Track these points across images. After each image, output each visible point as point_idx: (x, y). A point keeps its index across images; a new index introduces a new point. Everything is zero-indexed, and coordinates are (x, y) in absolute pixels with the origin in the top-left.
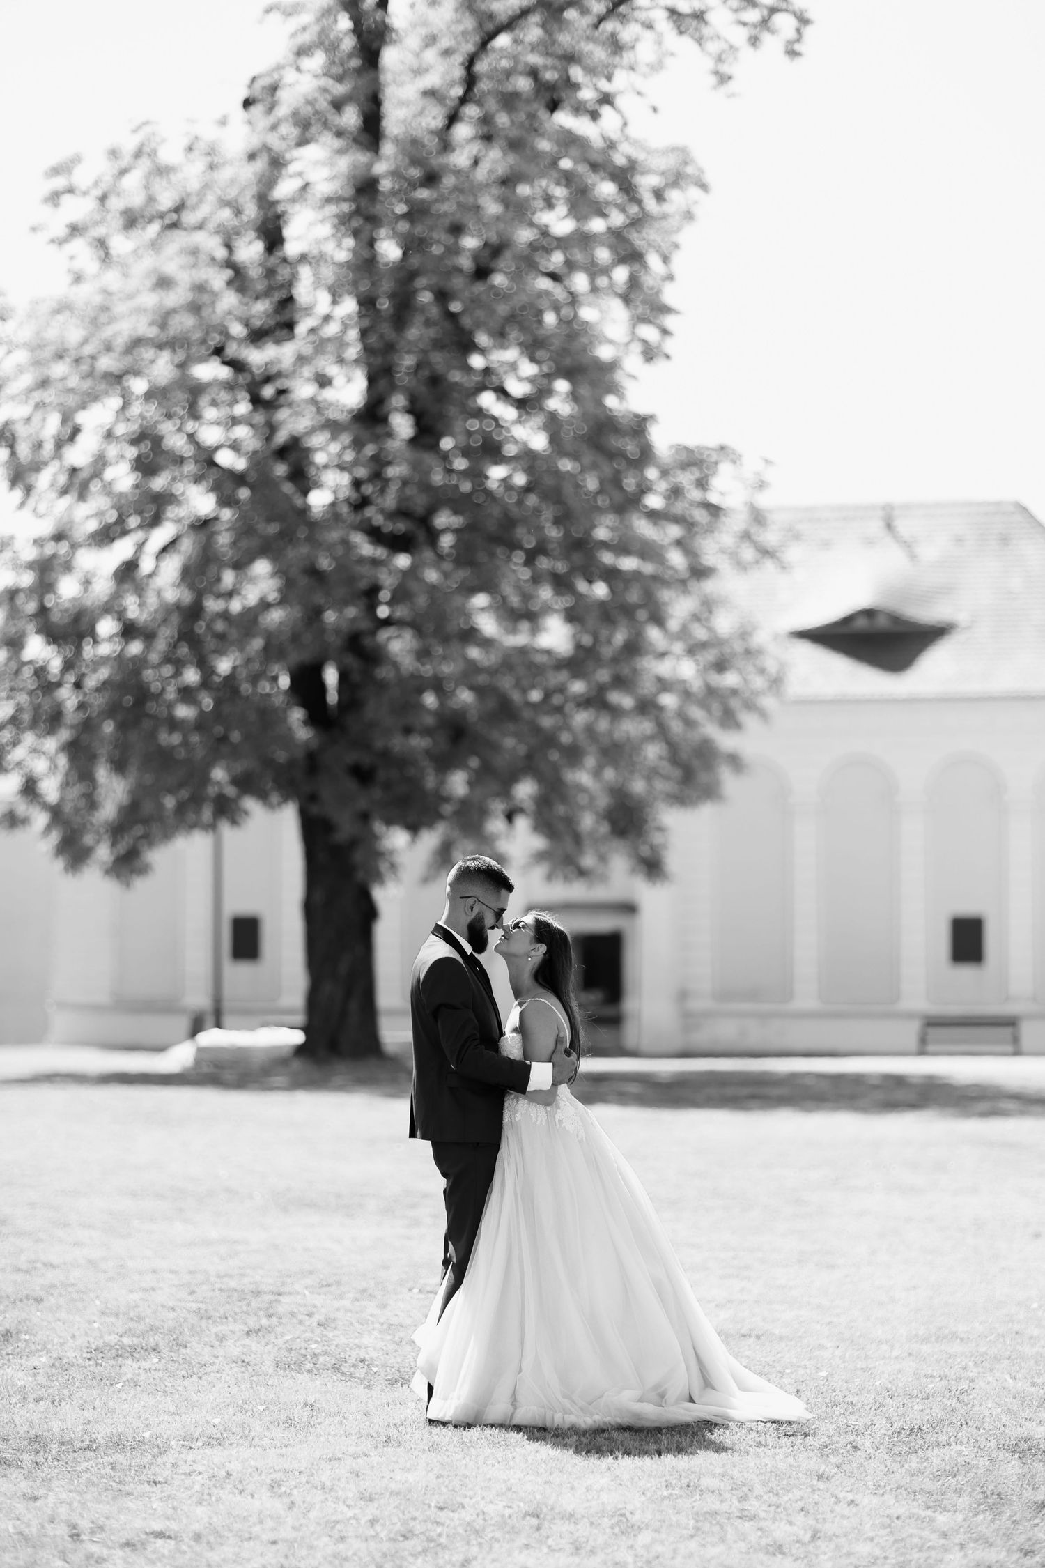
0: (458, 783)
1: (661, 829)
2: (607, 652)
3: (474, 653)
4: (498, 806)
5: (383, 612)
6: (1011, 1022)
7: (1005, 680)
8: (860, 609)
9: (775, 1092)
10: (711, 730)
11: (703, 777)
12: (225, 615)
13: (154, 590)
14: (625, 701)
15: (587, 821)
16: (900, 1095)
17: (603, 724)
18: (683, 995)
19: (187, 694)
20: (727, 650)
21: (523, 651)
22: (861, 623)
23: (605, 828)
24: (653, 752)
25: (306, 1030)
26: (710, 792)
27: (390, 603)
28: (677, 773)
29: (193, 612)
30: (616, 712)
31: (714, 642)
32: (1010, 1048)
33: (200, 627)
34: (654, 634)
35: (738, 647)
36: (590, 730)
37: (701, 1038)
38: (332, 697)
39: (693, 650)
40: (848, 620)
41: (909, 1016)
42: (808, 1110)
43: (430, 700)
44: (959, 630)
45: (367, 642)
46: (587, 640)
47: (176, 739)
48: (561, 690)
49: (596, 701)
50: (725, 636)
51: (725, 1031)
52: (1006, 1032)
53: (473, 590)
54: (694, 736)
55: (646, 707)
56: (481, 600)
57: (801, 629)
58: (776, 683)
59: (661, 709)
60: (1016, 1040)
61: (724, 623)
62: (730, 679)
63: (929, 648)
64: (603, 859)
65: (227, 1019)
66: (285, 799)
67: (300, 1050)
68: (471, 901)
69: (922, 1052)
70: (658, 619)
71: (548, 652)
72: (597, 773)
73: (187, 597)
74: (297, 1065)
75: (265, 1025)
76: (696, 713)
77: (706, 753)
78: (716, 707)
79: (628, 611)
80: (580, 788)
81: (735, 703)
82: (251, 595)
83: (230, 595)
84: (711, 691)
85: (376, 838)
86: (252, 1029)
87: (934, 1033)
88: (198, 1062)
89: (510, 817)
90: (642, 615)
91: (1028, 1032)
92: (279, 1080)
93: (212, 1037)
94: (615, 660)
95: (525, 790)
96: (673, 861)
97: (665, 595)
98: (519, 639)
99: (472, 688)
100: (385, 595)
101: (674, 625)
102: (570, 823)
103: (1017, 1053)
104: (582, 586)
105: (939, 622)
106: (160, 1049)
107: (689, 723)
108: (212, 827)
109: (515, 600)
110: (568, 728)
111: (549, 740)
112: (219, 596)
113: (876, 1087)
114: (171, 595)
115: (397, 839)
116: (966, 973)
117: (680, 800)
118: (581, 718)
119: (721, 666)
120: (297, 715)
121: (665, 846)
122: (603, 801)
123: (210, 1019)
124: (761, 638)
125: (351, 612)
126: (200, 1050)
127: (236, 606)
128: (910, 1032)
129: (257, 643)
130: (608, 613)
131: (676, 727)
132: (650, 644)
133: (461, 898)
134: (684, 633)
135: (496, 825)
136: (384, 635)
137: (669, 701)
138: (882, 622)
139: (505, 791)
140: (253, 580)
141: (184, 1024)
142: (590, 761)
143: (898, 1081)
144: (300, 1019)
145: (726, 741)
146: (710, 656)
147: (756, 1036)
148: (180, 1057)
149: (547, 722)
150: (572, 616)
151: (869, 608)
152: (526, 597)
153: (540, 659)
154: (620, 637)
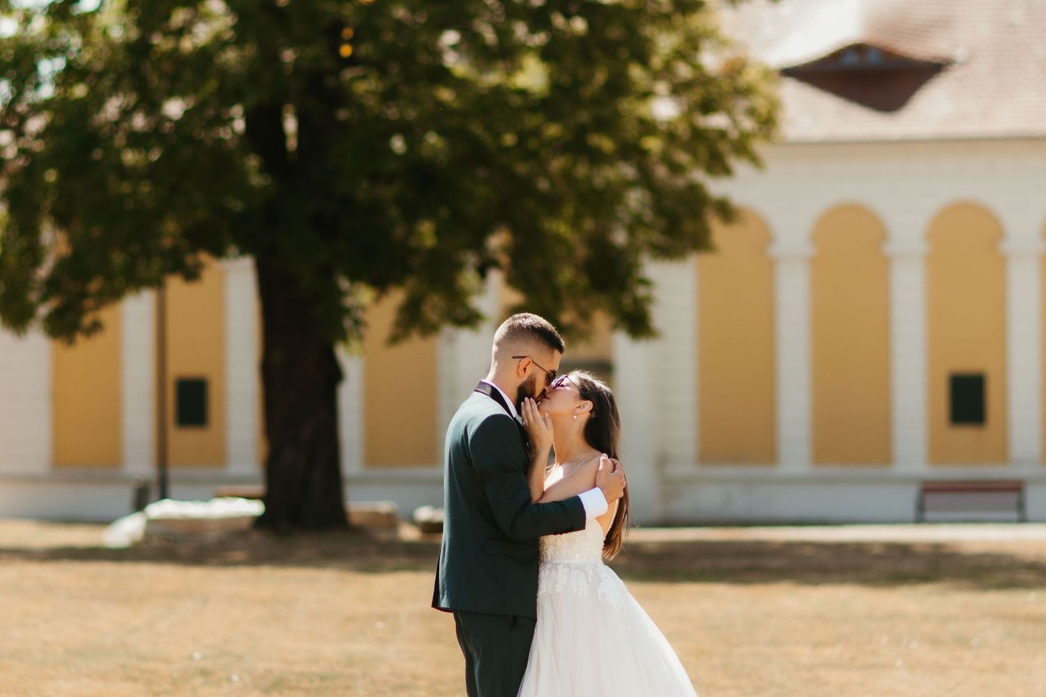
0: (427, 233)
1: (645, 282)
2: (588, 92)
3: (446, 95)
4: (471, 259)
5: (346, 51)
6: (1015, 488)
7: (1007, 120)
8: (849, 43)
9: (775, 563)
10: (699, 176)
11: (689, 226)
12: (175, 54)
13: (100, 28)
14: (606, 144)
15: (566, 275)
16: (908, 566)
17: (581, 170)
18: (662, 461)
19: (136, 140)
20: (713, 90)
21: (498, 91)
22: (851, 60)
23: (584, 281)
24: (635, 199)
25: (265, 499)
26: (699, 242)
27: (353, 42)
28: (662, 223)
29: (139, 50)
30: (597, 158)
31: (702, 80)
32: (1014, 515)
33: (147, 68)
34: (636, 72)
35: (726, 86)
36: (567, 175)
37: (683, 505)
38: (292, 143)
39: (678, 89)
40: (837, 56)
41: (905, 481)
42: (815, 583)
43: (398, 144)
44: (956, 65)
45: (330, 82)
46: (565, 79)
47: (126, 188)
48: (536, 133)
49: (577, 146)
50: (713, 74)
51: (708, 499)
52: (1011, 498)
53: (442, 26)
54: (680, 182)
55: (631, 151)
56: (450, 37)
57: (786, 66)
58: (767, 122)
59: (644, 153)
60: (1021, 506)
61: (710, 60)
62: (717, 121)
63: (923, 86)
64: (585, 315)
65: (173, 489)
66: (243, 251)
67: (259, 522)
68: (525, 361)
69: (920, 520)
70: (642, 55)
71: (523, 93)
72: (575, 222)
73: (134, 34)
74: (256, 537)
75: (221, 496)
76: (682, 157)
77: (695, 200)
78: (703, 151)
79: (610, 49)
80: (559, 239)
81: (723, 147)
82: (202, 34)
83: (181, 32)
84: (699, 135)
85: (341, 294)
86: (206, 499)
87: (932, 499)
88: (148, 535)
89: (482, 271)
90: (624, 53)
91: (1035, 498)
92: (239, 555)
93: (160, 509)
94: (596, 101)
95: (497, 241)
96: (659, 316)
97: (648, 30)
98: (493, 78)
99: (441, 132)
100: (348, 33)
101: (657, 62)
102: (548, 275)
103: (1023, 520)
104: (558, 20)
105: (935, 58)
106: (105, 522)
107: (676, 168)
108: (157, 283)
109: (489, 36)
110: (547, 174)
111: (525, 187)
112: (168, 33)
113: (880, 557)
114: (117, 34)
115: (363, 296)
116: (966, 435)
117: (667, 252)
118: (557, 164)
119: (707, 106)
120: (253, 162)
121: (648, 299)
122: (582, 252)
123: (155, 491)
124: (750, 76)
125: (313, 51)
126: (151, 522)
127: (187, 44)
128: (906, 499)
129: (211, 85)
130: (586, 49)
131: (661, 172)
132: (634, 83)
133: (514, 358)
134: (667, 71)
135: (468, 278)
136: (348, 74)
137: (653, 144)
138: (873, 58)
139: (477, 243)
140: (206, 17)
141: (126, 495)
142: (569, 210)
143: (903, 550)
144: (259, 488)
145: (716, 187)
146: (696, 95)
147: (741, 504)
148: (128, 529)
149: (522, 168)
150: (547, 54)
151: (859, 42)
152: (503, 33)
153: (516, 101)
154: (600, 77)
